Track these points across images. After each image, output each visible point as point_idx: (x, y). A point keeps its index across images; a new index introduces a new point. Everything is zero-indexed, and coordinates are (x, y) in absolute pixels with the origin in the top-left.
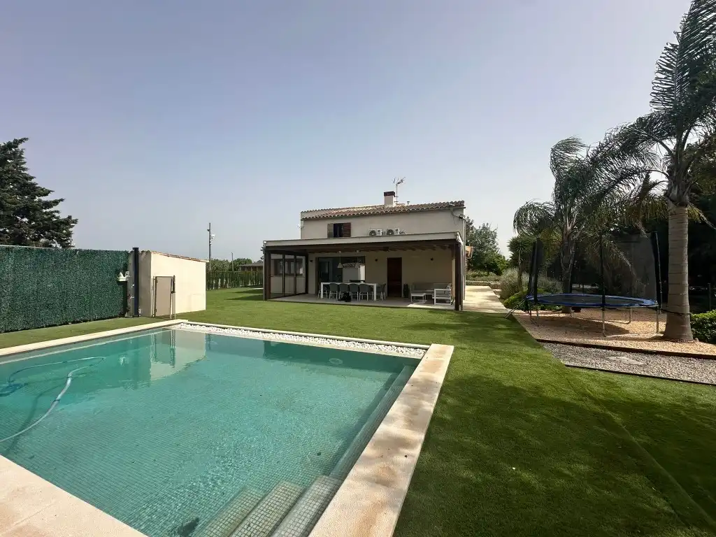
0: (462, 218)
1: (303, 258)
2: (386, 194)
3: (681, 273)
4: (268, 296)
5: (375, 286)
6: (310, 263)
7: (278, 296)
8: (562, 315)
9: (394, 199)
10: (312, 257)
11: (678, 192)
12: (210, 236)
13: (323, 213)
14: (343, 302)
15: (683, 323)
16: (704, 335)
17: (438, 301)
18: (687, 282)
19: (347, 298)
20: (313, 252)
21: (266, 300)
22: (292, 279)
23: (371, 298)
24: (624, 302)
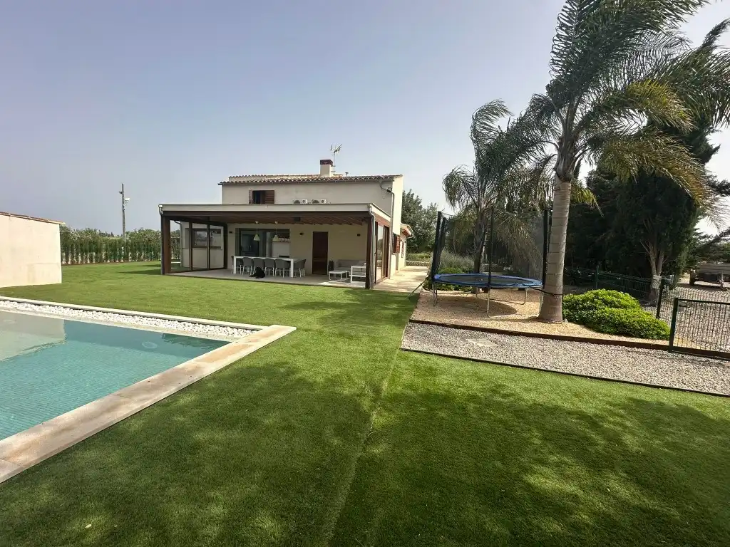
0: (390, 192)
1: (222, 228)
2: (323, 162)
3: (558, 252)
4: (167, 269)
5: (292, 261)
6: (229, 234)
7: (182, 270)
8: (470, 295)
9: (331, 169)
10: (233, 228)
11: (564, 166)
12: (123, 199)
13: (253, 179)
14: (254, 279)
15: (556, 304)
16: (574, 315)
17: (355, 279)
18: (563, 262)
19: (260, 274)
20: (233, 222)
21: (164, 274)
22: (205, 252)
23: (287, 274)
24: (509, 282)
